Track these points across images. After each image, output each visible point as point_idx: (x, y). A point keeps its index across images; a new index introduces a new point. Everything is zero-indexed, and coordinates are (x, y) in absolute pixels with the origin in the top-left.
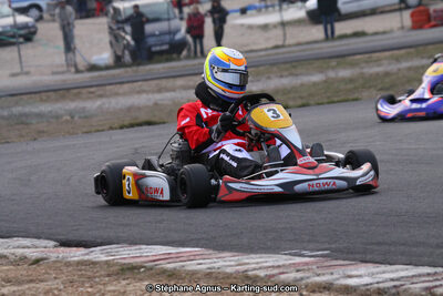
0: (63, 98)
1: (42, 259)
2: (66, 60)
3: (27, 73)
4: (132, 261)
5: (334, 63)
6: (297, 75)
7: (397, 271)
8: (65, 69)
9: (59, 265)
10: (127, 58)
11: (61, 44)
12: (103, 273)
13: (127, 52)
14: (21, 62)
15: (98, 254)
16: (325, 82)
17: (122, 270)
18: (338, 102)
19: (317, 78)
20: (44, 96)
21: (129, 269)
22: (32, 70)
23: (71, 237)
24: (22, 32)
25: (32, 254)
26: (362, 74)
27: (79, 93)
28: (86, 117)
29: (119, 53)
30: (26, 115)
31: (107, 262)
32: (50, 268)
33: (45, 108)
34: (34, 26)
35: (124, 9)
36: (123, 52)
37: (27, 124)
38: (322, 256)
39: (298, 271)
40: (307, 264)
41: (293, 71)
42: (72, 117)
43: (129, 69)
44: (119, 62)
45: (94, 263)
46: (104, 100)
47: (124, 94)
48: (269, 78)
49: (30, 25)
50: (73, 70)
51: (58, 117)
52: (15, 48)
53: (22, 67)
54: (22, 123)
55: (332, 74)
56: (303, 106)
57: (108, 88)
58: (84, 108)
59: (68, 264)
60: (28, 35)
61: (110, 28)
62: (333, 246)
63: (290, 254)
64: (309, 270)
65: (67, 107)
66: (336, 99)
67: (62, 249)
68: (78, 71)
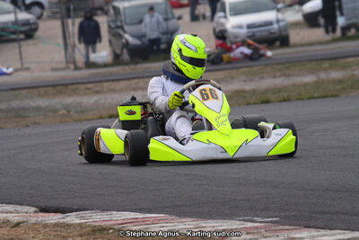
0: (60, 93)
1: (22, 222)
2: (66, 57)
3: (28, 69)
4: (102, 224)
5: (326, 65)
6: (289, 76)
7: (335, 234)
8: (64, 65)
9: (37, 226)
10: (126, 56)
11: (61, 41)
12: (76, 233)
13: (125, 51)
14: (21, 59)
15: (72, 218)
16: (316, 82)
17: (93, 231)
18: (318, 97)
19: (309, 79)
20: (42, 90)
21: (99, 230)
22: (33, 66)
23: (50, 204)
24: (23, 29)
25: (14, 218)
26: (353, 75)
27: (77, 89)
28: (82, 112)
29: (118, 52)
30: (24, 109)
31: (80, 225)
32: (29, 229)
33: (42, 102)
34: (35, 23)
35: (124, 8)
36: (122, 51)
37: (24, 117)
38: (271, 222)
39: (248, 233)
40: (257, 228)
41: (287, 72)
42: (69, 112)
43: (126, 67)
44: (117, 59)
45: (68, 225)
46: (101, 96)
47: (121, 91)
48: (262, 78)
49: (31, 21)
50: (72, 66)
51: (55, 111)
52: (16, 45)
53: (22, 64)
54: (20, 116)
55: (323, 75)
56: (284, 100)
57: (105, 84)
58: (81, 103)
59: (45, 226)
60: (29, 32)
61: (110, 27)
62: (283, 214)
63: (243, 220)
64: (258, 232)
65: (64, 102)
66: (316, 95)
67: (42, 214)
68: (77, 68)
